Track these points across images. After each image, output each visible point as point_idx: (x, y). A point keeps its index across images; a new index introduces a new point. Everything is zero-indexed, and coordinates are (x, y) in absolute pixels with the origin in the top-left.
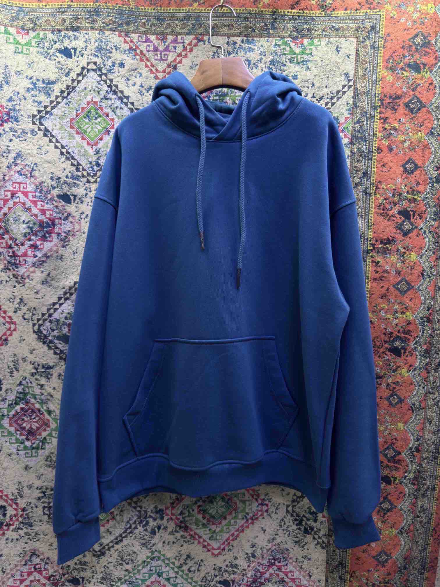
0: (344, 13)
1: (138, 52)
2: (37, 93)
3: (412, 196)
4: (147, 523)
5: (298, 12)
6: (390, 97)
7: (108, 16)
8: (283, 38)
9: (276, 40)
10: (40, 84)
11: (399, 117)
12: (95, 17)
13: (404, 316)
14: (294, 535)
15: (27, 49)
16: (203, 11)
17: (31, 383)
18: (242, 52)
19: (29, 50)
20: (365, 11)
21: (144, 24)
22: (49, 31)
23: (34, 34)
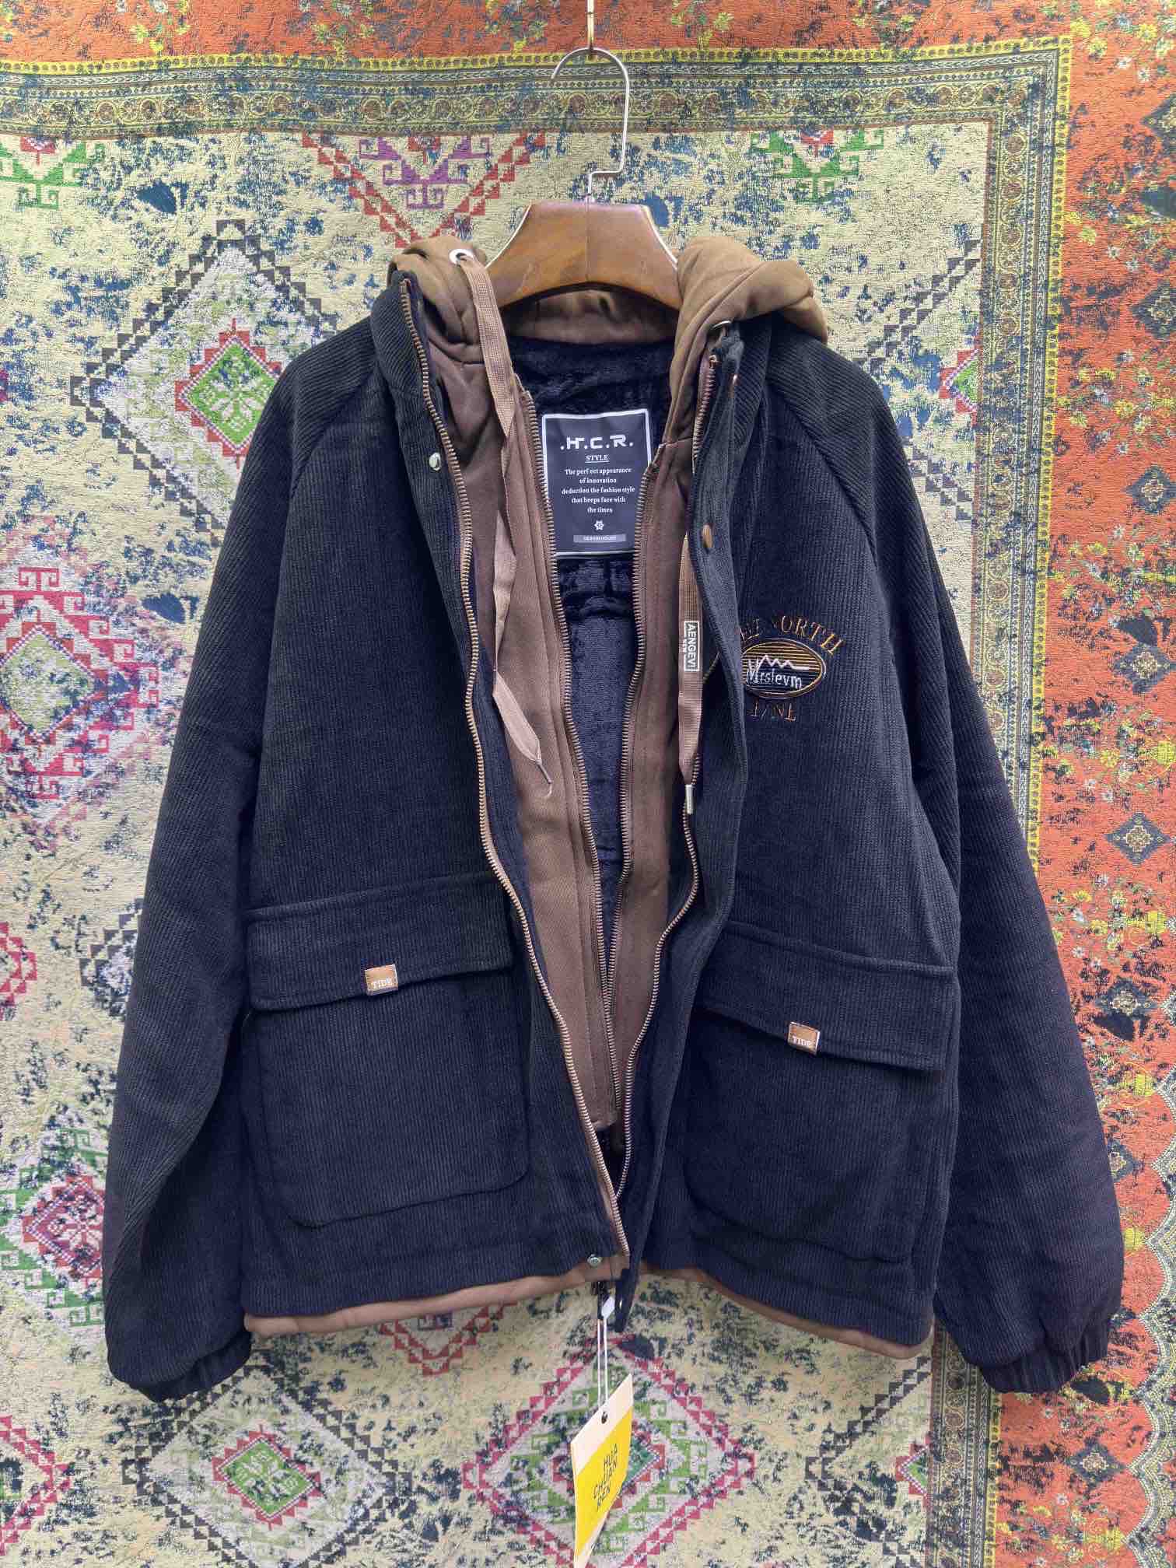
0: (951, 51)
1: (360, 186)
2: (81, 316)
3: (1161, 577)
4: (413, 1508)
5: (815, 54)
6: (1091, 291)
7: (272, 88)
8: (773, 129)
9: (753, 136)
10: (88, 290)
11: (1117, 347)
12: (235, 94)
13: (1142, 923)
14: (829, 1541)
15: (51, 193)
16: (542, 63)
17: (81, 1121)
18: (656, 174)
19: (56, 193)
20: (1012, 41)
21: (375, 106)
22: (111, 137)
23: (71, 148)
